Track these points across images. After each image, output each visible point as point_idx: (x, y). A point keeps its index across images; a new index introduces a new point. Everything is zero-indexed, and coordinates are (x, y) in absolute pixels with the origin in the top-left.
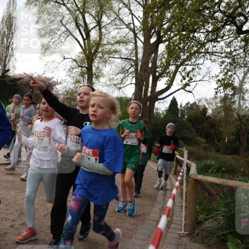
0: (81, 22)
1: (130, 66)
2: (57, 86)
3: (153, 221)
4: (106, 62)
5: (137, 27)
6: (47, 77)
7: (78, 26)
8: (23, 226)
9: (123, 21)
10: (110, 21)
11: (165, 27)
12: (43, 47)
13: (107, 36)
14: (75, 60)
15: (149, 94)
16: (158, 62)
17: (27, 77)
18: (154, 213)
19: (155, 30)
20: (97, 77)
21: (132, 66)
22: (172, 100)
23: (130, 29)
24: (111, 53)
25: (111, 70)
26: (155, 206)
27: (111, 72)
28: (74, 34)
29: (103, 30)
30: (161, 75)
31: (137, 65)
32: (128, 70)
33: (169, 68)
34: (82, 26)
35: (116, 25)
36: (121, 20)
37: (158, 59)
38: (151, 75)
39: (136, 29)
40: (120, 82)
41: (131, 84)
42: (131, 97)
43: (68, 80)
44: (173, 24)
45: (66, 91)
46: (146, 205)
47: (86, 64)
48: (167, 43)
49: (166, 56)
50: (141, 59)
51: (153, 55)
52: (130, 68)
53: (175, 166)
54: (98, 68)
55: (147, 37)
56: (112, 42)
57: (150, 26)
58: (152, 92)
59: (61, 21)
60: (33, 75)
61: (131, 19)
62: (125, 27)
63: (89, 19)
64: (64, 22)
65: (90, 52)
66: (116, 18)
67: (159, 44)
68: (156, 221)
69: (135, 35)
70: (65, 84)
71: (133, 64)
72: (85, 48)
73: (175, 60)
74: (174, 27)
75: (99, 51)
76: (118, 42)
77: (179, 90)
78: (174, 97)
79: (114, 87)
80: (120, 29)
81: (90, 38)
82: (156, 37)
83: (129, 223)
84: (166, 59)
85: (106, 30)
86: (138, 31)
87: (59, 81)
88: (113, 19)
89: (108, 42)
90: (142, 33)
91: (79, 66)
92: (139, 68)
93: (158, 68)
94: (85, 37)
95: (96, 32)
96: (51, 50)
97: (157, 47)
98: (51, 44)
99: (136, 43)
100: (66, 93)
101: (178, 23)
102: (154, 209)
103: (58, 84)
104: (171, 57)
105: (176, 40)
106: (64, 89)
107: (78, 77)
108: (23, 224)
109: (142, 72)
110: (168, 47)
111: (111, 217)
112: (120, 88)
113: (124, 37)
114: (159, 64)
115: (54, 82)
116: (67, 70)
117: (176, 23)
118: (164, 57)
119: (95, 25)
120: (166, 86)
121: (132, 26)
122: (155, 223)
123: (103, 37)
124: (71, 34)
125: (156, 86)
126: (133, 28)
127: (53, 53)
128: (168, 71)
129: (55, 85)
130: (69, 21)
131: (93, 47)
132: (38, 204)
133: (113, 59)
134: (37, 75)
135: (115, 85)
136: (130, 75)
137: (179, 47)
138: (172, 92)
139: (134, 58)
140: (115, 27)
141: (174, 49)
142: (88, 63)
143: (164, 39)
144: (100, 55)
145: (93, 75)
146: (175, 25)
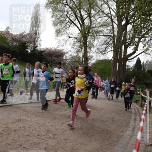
0: (79, 15)
1: (110, 40)
2: (66, 55)
3: (129, 136)
4: (95, 38)
5: (113, 15)
6: (60, 49)
7: (77, 17)
8: (49, 139)
9: (104, 12)
10: (96, 13)
11: (131, 14)
12: (56, 31)
13: (95, 22)
14: (76, 38)
15: (122, 57)
16: (127, 36)
17: (48, 50)
18: (129, 131)
19: (124, 16)
20: (90, 48)
21: (111, 40)
22: (138, 59)
23: (109, 17)
24: (98, 33)
25: (98, 43)
26: (130, 126)
27: (98, 44)
28: (74, 22)
29: (92, 19)
30: (129, 45)
31: (114, 39)
32: (109, 43)
33: (135, 40)
34: (79, 17)
35: (100, 15)
36: (103, 12)
37: (127, 34)
38: (123, 45)
39: (112, 16)
40: (104, 50)
41: (111, 51)
42: (111, 59)
43: (72, 51)
44: (136, 11)
45: (71, 57)
46: (123, 126)
47: (83, 40)
48: (132, 24)
49: (132, 32)
50: (116, 35)
51: (124, 32)
52: (110, 41)
53: (141, 101)
54: (90, 42)
55: (120, 21)
56: (98, 26)
57: (121, 14)
58: (124, 55)
59: (66, 15)
60: (51, 49)
61: (109, 11)
62: (106, 16)
63: (83, 13)
64: (68, 16)
65: (85, 33)
66: (99, 11)
67: (128, 25)
68: (130, 136)
69: (112, 20)
70: (70, 53)
71: (112, 38)
72: (82, 31)
73: (138, 34)
74: (136, 13)
75: (90, 31)
76: (102, 26)
77: (141, 53)
78: (138, 58)
79: (101, 54)
80: (103, 17)
81: (84, 24)
82: (125, 21)
83: (114, 137)
84: (133, 34)
85: (94, 19)
86: (114, 18)
87: (67, 51)
88: (98, 11)
89: (95, 26)
90: (116, 19)
91: (79, 42)
92: (116, 41)
93: (128, 40)
94: (81, 24)
95: (88, 20)
96: (61, 33)
97: (127, 27)
98: (61, 29)
99: (113, 25)
100: (71, 58)
101: (139, 11)
102: (129, 128)
103: (66, 53)
104: (136, 33)
105: (138, 21)
106: (70, 56)
107: (78, 49)
108: (49, 138)
109: (118, 43)
110: (133, 27)
111: (102, 133)
112: (104, 54)
113: (105, 22)
114: (128, 37)
115: (64, 52)
116: (72, 45)
117: (138, 11)
118: (131, 33)
119: (87, 16)
120: (133, 51)
121: (110, 15)
122: (130, 137)
123: (92, 23)
124: (73, 22)
125: (127, 51)
126: (110, 16)
127: (62, 34)
128: (134, 41)
129: (64, 54)
130: (71, 14)
131: (87, 29)
132: (58, 126)
133: (99, 36)
134: (54, 49)
135: (101, 52)
136: (110, 46)
137: (140, 26)
138: (137, 54)
139: (112, 35)
140: (99, 16)
141: (137, 27)
142: (84, 39)
143: (131, 21)
144: (91, 34)
145: (87, 47)
146: (137, 12)
